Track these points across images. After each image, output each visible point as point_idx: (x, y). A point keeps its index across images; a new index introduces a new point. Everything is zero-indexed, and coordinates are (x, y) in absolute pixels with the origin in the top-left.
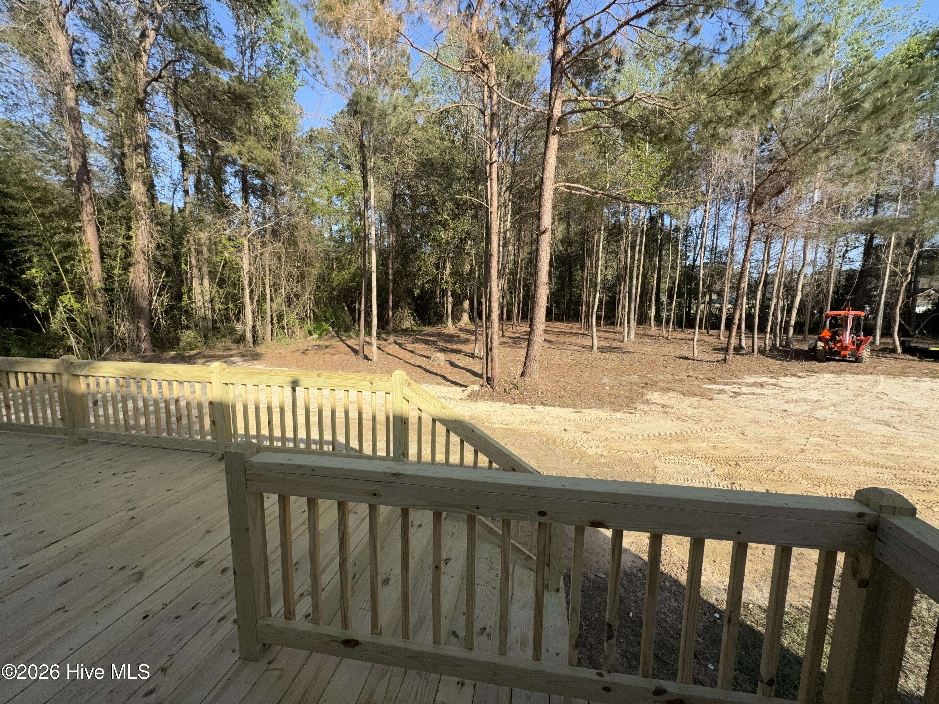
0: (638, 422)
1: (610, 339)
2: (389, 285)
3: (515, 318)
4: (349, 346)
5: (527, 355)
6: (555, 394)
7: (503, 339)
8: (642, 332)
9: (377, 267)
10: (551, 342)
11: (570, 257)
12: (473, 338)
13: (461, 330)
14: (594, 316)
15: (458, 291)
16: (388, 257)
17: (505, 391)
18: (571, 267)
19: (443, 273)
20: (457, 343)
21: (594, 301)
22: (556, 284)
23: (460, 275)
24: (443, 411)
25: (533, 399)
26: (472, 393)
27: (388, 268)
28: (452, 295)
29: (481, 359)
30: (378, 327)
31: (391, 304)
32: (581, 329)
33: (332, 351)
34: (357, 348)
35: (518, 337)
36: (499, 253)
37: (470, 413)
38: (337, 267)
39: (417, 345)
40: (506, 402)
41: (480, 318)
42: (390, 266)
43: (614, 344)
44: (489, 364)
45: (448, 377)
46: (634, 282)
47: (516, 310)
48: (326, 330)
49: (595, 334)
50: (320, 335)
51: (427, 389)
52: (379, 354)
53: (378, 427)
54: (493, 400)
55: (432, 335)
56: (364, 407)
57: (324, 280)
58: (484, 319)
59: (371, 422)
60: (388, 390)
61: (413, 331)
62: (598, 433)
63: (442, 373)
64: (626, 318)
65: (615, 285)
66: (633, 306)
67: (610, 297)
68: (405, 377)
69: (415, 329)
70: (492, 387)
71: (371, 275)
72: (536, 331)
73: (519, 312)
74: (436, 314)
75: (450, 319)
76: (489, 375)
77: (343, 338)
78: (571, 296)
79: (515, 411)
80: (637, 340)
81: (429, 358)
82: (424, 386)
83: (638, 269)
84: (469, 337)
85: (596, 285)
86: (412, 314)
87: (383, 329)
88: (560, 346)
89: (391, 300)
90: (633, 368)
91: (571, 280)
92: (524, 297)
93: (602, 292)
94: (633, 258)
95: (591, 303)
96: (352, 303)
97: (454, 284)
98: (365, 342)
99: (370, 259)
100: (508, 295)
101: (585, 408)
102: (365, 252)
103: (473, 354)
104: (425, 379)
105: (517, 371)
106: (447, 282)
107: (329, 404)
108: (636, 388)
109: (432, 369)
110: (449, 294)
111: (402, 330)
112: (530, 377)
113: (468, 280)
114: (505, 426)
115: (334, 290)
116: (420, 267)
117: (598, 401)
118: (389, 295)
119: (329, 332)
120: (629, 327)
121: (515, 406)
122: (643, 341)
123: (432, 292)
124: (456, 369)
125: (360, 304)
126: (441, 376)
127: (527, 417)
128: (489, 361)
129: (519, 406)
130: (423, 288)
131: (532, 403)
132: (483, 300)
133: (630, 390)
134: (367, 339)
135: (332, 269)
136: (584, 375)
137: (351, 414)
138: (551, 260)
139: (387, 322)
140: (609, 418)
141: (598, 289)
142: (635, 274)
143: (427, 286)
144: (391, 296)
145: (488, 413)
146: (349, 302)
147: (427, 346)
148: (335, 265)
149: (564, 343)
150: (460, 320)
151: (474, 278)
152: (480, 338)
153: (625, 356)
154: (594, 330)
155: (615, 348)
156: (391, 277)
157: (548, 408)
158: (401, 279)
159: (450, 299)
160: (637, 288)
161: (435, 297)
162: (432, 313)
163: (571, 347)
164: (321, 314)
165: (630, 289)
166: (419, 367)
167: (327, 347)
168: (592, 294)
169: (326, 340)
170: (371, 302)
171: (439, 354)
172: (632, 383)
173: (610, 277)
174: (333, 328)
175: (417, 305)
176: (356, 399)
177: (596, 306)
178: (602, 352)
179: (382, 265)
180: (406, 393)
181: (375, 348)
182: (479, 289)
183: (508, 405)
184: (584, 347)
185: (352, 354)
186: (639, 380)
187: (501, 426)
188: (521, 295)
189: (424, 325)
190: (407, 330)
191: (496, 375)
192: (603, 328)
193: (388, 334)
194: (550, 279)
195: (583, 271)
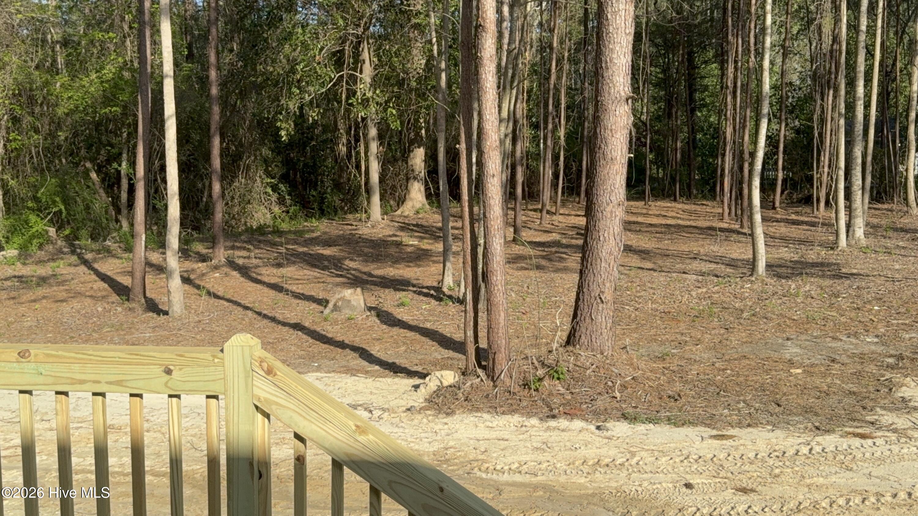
0: (882, 460)
1: (802, 242)
2: (209, 112)
3: (547, 194)
4: (104, 278)
5: (580, 287)
6: (659, 389)
7: (517, 249)
8: (884, 222)
9: (176, 64)
10: (643, 254)
11: (689, 27)
12: (439, 247)
13: (405, 227)
14: (756, 182)
15: (395, 125)
16: (205, 37)
17: (526, 385)
18: (691, 54)
19: (353, 79)
20: (396, 261)
21: (755, 142)
22: (655, 100)
23: (401, 83)
24: (362, 438)
25: (601, 403)
26: (439, 391)
27: (205, 68)
28: (381, 137)
29: (461, 301)
30: (182, 225)
31: (216, 163)
32: (721, 217)
33: (59, 292)
34: (126, 281)
35: (557, 244)
36: (500, 21)
37: (436, 447)
38: (68, 64)
39: (289, 271)
40: (529, 415)
41: (456, 195)
42: (213, 58)
43: (812, 256)
44: (482, 316)
45: (376, 350)
46: (860, 90)
47: (549, 173)
48: (39, 235)
49: (759, 231)
50: (24, 249)
51: (318, 385)
52: (186, 296)
53: (187, 491)
54: (494, 409)
55: (328, 243)
56: (147, 439)
57: (32, 100)
58: (465, 197)
59: (166, 481)
60: (214, 389)
61: (278, 232)
62: (777, 490)
63: (357, 342)
64: (842, 185)
65: (809, 99)
66: (858, 152)
67: (798, 131)
68: (259, 352)
69: (284, 226)
70: (492, 377)
71: (160, 85)
72: (601, 225)
73: (556, 176)
74: (337, 186)
75: (376, 199)
76: (483, 344)
77: (89, 256)
78: (693, 131)
79: (554, 436)
80: (872, 241)
81: (324, 303)
82: (311, 377)
83: (870, 54)
84: (426, 245)
85: (759, 101)
86: (275, 188)
87: (197, 228)
88: (668, 263)
89: (216, 151)
90: (864, 316)
91: (691, 89)
92: (569, 137)
93: (773, 116)
94: (854, 27)
95: (747, 147)
96: (109, 161)
97: (385, 107)
98: (149, 264)
99: (156, 44)
100: (527, 132)
101: (740, 425)
102: (142, 24)
103: (438, 289)
104: (312, 358)
105: (555, 330)
106: (365, 102)
107: (53, 436)
108: (872, 368)
109: (331, 331)
110: (373, 132)
111: (250, 230)
112: (590, 347)
113: (422, 96)
114: (527, 479)
115: (59, 127)
116: (293, 63)
117: (773, 408)
118: (209, 138)
119: (49, 241)
120: (849, 208)
121: (552, 423)
122: (889, 243)
123: (325, 129)
124: (396, 331)
125: (133, 164)
126: (354, 349)
127: (583, 452)
128: (482, 306)
129: (563, 423)
130: (301, 117)
131: (596, 414)
132: (462, 147)
133: (858, 375)
134: (155, 257)
135: (53, 70)
136: (734, 339)
137: (112, 461)
138: (638, 37)
139: (208, 212)
140: (805, 450)
141: (765, 110)
142: (861, 68)
143: (313, 115)
144: (216, 141)
145: (483, 446)
146: (102, 158)
147: (315, 273)
148: (60, 60)
149: (680, 256)
150: (401, 201)
151: (436, 89)
152: (455, 247)
153: (840, 286)
154: (758, 217)
155: (814, 265)
156: (214, 91)
157: (641, 428)
158: (243, 95)
159: (374, 147)
160: (867, 106)
161: (334, 142)
162: (328, 183)
163: (696, 265)
164: (24, 192)
165: (850, 107)
166: (297, 327)
167: (43, 280)
168: (750, 125)
169: (40, 262)
170: (163, 157)
171: (348, 293)
172: (862, 356)
173: (795, 78)
174: (59, 229)
175: (288, 163)
176: (126, 419)
177: (760, 155)
178: (779, 276)
179: (190, 57)
180: (263, 395)
181: (176, 282)
182: (450, 118)
183: (534, 421)
184: (732, 264)
185: (114, 297)
186: (880, 349)
187: (518, 478)
188: (562, 133)
189: (309, 216)
190: (261, 230)
191: (501, 342)
192: (780, 214)
193: (213, 242)
194: (635, 89)
195: (723, 64)
